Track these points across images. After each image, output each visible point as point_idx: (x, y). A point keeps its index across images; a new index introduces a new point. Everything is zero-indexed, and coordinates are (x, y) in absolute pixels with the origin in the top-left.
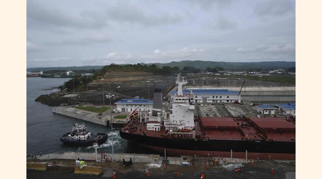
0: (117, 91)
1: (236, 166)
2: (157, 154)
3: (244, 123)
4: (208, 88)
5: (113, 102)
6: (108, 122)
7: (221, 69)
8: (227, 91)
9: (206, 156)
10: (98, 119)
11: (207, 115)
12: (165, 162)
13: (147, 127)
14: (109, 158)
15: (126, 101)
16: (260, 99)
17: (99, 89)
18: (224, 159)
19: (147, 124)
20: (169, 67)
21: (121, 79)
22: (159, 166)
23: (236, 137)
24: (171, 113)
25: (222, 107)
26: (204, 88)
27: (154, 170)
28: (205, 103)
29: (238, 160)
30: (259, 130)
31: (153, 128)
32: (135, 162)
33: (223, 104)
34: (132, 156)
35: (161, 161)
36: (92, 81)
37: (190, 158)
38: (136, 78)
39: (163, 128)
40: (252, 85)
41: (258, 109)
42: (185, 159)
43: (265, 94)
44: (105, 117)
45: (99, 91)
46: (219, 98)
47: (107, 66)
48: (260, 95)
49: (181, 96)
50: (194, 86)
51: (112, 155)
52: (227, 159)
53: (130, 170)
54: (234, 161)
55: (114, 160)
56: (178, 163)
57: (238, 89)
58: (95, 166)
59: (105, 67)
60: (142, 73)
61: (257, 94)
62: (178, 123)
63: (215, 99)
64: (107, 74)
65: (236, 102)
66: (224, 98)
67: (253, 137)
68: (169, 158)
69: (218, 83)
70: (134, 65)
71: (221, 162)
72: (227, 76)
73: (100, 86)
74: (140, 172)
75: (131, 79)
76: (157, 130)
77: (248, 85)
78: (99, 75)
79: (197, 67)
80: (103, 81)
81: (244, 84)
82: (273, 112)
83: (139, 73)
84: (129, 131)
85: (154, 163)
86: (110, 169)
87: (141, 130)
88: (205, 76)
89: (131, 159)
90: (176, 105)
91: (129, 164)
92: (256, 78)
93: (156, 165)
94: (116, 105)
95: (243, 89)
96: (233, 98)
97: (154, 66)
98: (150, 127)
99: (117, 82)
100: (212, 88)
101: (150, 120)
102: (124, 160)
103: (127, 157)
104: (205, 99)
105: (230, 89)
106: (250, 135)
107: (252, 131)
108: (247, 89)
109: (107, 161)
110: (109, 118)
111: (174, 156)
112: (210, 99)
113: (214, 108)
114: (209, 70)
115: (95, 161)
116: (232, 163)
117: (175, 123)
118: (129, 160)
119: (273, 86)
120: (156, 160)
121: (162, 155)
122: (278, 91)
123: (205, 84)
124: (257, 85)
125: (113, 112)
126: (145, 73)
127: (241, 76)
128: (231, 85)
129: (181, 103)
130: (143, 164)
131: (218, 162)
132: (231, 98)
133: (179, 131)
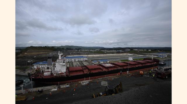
0: (34, 58)
1: (87, 83)
2: (55, 85)
3: (85, 68)
4: (76, 56)
5: (32, 64)
6: (29, 74)
7: (81, 49)
8: (83, 57)
9: (76, 82)
10: (23, 73)
11: (76, 66)
12: (59, 88)
13: (44, 74)
14: (30, 91)
15: (39, 63)
16: (93, 59)
17: (24, 58)
18: (82, 81)
19: (44, 73)
20: (60, 48)
21: (36, 53)
22: (56, 90)
23: (81, 73)
24: (56, 67)
25: (81, 62)
26: (74, 56)
27: (54, 92)
28: (75, 61)
29: (87, 81)
30: (89, 70)
31: (47, 74)
32: (45, 90)
33: (82, 61)
34: (43, 88)
35: (57, 88)
36: (19, 54)
37: (69, 84)
38: (44, 53)
39: (52, 74)
40: (91, 54)
41: (93, 62)
42: (67, 85)
43: (95, 57)
44: (28, 72)
45: (23, 59)
46: (80, 59)
47: (28, 47)
48: (93, 57)
49: (60, 60)
50: (71, 55)
51: (32, 89)
52: (83, 81)
53: (42, 94)
54: (86, 82)
55: (33, 91)
56: (65, 87)
57: (86, 56)
58: (22, 96)
59: (27, 47)
60: (47, 50)
61: (92, 57)
62: (59, 71)
63: (79, 60)
64: (28, 51)
65: (86, 60)
66: (82, 59)
67: (87, 72)
68: (60, 86)
69: (80, 54)
70: (43, 47)
71: (81, 83)
72: (83, 51)
73: (25, 56)
74: (47, 94)
75: (41, 53)
76: (49, 75)
77: (90, 54)
78: (24, 51)
79: (72, 48)
80: (26, 54)
81: (88, 54)
82: (97, 63)
83: (46, 50)
84: (34, 77)
85: (54, 89)
86: (31, 96)
87: (41, 76)
88: (75, 51)
89: (42, 89)
90: (58, 63)
91: (41, 91)
92: (92, 52)
93: (55, 89)
94: (33, 65)
95: (88, 56)
96: (85, 59)
97: (53, 47)
98: (46, 74)
99: (34, 54)
100: (77, 56)
101: (45, 71)
102: (38, 90)
103: (40, 89)
104: (75, 60)
105: (84, 56)
106: (86, 72)
107: (87, 70)
108: (89, 56)
109: (29, 92)
110: (29, 72)
111: (63, 84)
112: (77, 60)
113: (78, 63)
114: (76, 49)
115: (22, 94)
116: (85, 82)
117: (57, 71)
118: (41, 90)
119: (97, 54)
120: (54, 88)
121: (57, 85)
122: (98, 56)
123: (75, 54)
124: (92, 54)
125: (32, 69)
126: (49, 50)
127: (87, 51)
128: (84, 54)
129: (60, 62)
130: (49, 90)
131: (80, 83)
132: (84, 59)
133: (58, 74)
